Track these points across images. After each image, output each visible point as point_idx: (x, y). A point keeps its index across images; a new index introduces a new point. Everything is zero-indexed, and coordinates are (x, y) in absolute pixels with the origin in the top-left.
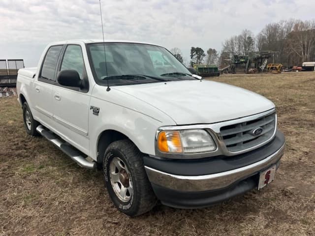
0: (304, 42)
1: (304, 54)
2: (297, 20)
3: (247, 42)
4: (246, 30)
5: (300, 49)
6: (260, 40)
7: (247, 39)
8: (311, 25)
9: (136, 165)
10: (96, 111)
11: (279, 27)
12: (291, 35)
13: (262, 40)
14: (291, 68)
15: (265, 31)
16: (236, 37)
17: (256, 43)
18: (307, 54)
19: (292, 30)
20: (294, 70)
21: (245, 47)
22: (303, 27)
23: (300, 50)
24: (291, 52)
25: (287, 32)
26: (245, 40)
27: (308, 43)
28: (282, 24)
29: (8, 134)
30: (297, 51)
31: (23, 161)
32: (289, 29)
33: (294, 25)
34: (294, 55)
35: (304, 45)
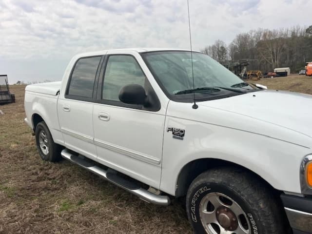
0: (273, 49)
1: (274, 61)
2: (265, 30)
3: (220, 51)
4: (219, 41)
5: (270, 56)
6: (232, 49)
7: (220, 49)
8: (279, 34)
9: (261, 205)
10: (179, 134)
11: (249, 36)
12: (260, 44)
13: (233, 49)
14: (266, 74)
15: (236, 41)
16: (210, 47)
17: (229, 52)
18: (277, 60)
19: (261, 39)
20: (269, 76)
21: (219, 56)
22: (271, 35)
23: (270, 58)
24: (261, 60)
25: (256, 41)
26: (218, 49)
27: (277, 51)
28: (251, 34)
29: (19, 161)
30: (267, 59)
31: (53, 196)
32: (258, 37)
33: (262, 34)
34: (265, 63)
35: (273, 53)
